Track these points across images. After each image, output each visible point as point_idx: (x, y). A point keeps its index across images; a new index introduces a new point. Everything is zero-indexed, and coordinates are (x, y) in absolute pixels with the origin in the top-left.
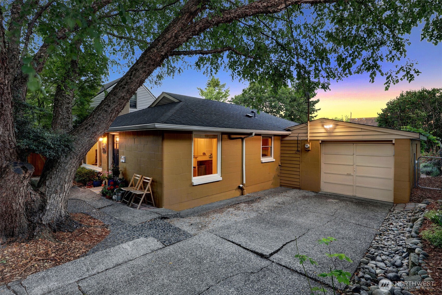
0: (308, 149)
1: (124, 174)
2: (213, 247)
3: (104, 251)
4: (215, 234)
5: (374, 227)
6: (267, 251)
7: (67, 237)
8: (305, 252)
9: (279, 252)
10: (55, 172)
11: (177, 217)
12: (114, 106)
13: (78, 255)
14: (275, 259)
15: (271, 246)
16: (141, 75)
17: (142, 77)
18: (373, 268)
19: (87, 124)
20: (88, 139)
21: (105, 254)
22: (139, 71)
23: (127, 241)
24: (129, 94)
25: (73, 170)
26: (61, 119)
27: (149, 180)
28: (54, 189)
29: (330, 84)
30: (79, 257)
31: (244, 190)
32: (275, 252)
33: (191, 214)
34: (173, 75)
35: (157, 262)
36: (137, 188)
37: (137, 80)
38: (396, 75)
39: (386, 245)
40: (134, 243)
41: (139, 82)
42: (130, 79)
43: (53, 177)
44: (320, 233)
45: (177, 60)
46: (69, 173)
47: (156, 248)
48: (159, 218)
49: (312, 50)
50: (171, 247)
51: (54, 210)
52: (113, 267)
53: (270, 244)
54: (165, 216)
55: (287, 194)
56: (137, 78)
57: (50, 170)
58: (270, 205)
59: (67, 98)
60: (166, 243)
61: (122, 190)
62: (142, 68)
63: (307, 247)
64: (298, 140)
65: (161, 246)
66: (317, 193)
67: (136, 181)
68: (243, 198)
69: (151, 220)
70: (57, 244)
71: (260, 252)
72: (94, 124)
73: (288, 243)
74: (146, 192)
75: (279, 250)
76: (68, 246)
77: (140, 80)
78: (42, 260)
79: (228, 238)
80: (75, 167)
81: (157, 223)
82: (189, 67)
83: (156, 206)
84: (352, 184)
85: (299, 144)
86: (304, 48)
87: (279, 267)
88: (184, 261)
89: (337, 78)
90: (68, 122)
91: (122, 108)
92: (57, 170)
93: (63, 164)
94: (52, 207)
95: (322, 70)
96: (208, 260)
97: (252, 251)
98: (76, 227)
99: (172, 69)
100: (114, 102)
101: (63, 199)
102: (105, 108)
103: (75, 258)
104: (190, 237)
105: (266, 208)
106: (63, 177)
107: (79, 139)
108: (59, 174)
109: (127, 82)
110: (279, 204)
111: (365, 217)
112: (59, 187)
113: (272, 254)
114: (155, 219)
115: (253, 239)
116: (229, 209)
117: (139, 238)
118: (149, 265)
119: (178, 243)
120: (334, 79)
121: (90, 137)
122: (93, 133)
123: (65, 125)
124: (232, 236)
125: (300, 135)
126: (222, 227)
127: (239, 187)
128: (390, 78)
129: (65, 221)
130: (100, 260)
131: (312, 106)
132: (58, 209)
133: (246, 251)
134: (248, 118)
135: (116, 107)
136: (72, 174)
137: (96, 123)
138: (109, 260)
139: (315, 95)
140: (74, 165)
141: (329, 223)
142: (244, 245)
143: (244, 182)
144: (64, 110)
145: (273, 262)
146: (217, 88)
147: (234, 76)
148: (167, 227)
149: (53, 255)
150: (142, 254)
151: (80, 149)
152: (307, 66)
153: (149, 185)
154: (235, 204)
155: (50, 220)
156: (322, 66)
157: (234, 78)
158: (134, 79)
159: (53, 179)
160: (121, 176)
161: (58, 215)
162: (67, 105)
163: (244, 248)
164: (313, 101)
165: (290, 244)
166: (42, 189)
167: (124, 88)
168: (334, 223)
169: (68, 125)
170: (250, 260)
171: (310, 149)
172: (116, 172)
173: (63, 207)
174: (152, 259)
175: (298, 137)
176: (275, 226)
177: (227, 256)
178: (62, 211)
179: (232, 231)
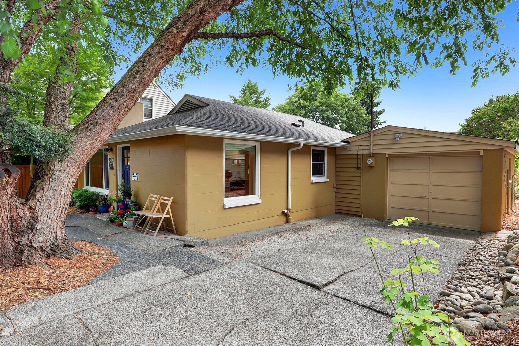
0: (371, 165)
1: (136, 196)
2: (251, 277)
3: (112, 280)
4: (253, 263)
5: (456, 257)
6: (319, 281)
7: (64, 265)
8: (368, 283)
9: (335, 283)
10: (48, 182)
11: (204, 245)
12: (122, 101)
13: (79, 284)
14: (330, 290)
15: (325, 276)
16: (157, 62)
17: (158, 64)
18: (456, 300)
19: (88, 122)
20: (89, 142)
21: (113, 283)
22: (154, 56)
23: (141, 269)
24: (141, 86)
25: (71, 181)
26: (55, 117)
27: (169, 200)
28: (46, 204)
29: (399, 81)
30: (79, 286)
31: (289, 216)
32: (330, 283)
33: (222, 243)
34: (198, 75)
35: (179, 292)
36: (153, 211)
37: (151, 68)
38: (486, 67)
39: (473, 276)
40: (150, 271)
41: (154, 71)
42: (143, 66)
43: (45, 187)
44: (387, 262)
45: (203, 55)
46: (66, 184)
47: (177, 278)
48: (181, 245)
49: (377, 37)
50: (197, 277)
51: (47, 231)
52: (123, 298)
53: (323, 274)
54: (190, 244)
55: (343, 222)
56: (152, 65)
57: (40, 179)
58: (322, 233)
59: (63, 92)
60: (191, 272)
61: (135, 215)
62: (158, 53)
63: (370, 278)
64: (358, 154)
65: (184, 276)
66: (382, 221)
67: (152, 202)
68: (288, 226)
69: (171, 248)
70: (51, 271)
71: (310, 282)
72: (97, 123)
73: (347, 273)
74: (165, 215)
75: (335, 280)
76: (65, 273)
77: (155, 68)
78: (32, 288)
79: (269, 267)
80: (74, 176)
81: (179, 251)
82: (218, 62)
83: (177, 234)
84: (426, 209)
85: (359, 160)
86: (366, 35)
87: (335, 299)
88: (214, 291)
89: (409, 74)
90: (64, 121)
91: (133, 104)
92: (51, 180)
93: (57, 173)
94: (45, 227)
95: (389, 63)
96: (245, 290)
97: (300, 281)
98: (76, 254)
99: (196, 66)
100: (123, 95)
101: (58, 217)
102: (112, 102)
103: (74, 287)
104: (221, 265)
105: (318, 237)
106: (58, 188)
107: (78, 142)
108: (53, 184)
109: (139, 71)
110: (334, 232)
111: (445, 246)
112: (54, 201)
113: (326, 285)
114: (176, 246)
115: (301, 269)
116: (271, 238)
117: (155, 266)
118: (168, 295)
119: (206, 272)
120: (404, 75)
121: (93, 139)
122: (96, 134)
123: (60, 124)
124: (275, 265)
125: (360, 148)
126: (262, 256)
127: (283, 212)
128: (479, 70)
129: (62, 245)
130: (106, 290)
131: (376, 118)
132: (52, 229)
133: (293, 281)
134: (295, 127)
135: (125, 102)
136: (69, 185)
137: (99, 121)
138: (118, 290)
139: (379, 104)
140: (72, 174)
141: (398, 252)
142: (290, 274)
143: (290, 207)
144: (59, 106)
145: (328, 293)
146: (255, 96)
147: (276, 71)
148: (192, 255)
149: (46, 283)
150: (159, 284)
151: (79, 154)
152: (370, 59)
153: (168, 207)
154: (279, 233)
155: (42, 243)
156: (389, 58)
157: (276, 74)
158: (148, 66)
159: (45, 190)
160: (132, 198)
161: (52, 238)
162: (63, 101)
163: (290, 278)
164: (376, 112)
165: (349, 274)
166: (31, 203)
167: (135, 77)
168: (405, 253)
169: (63, 125)
170: (298, 291)
171: (374, 166)
172: (127, 193)
173: (58, 228)
174: (172, 289)
175: (358, 150)
176: (330, 256)
177: (268, 286)
178: (58, 232)
179: (274, 260)
